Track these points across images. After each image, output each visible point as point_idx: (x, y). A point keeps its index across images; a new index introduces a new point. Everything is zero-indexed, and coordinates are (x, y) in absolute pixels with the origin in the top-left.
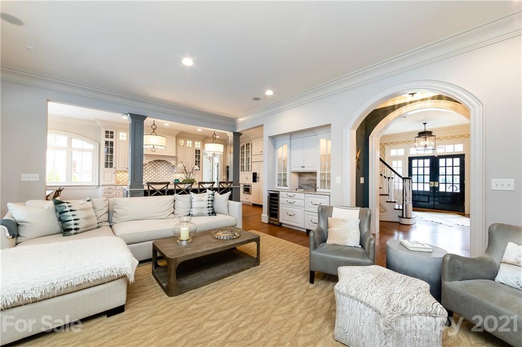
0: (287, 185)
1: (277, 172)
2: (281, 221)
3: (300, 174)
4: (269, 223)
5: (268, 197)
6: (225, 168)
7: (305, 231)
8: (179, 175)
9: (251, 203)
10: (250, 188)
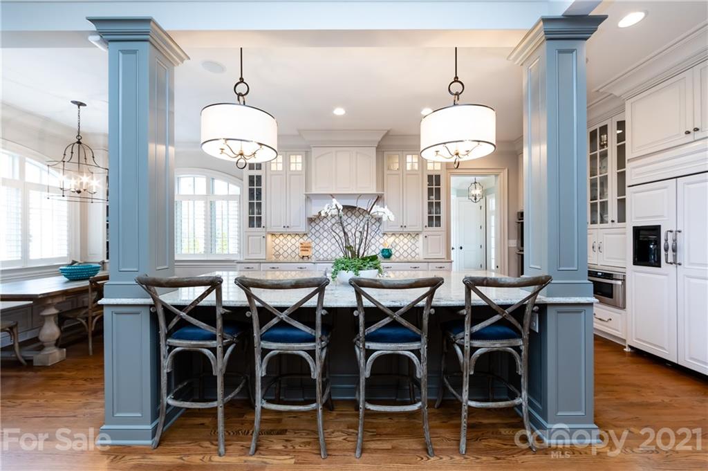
6: (514, 219)
8: (392, 238)
9: (624, 341)
10: (616, 285)
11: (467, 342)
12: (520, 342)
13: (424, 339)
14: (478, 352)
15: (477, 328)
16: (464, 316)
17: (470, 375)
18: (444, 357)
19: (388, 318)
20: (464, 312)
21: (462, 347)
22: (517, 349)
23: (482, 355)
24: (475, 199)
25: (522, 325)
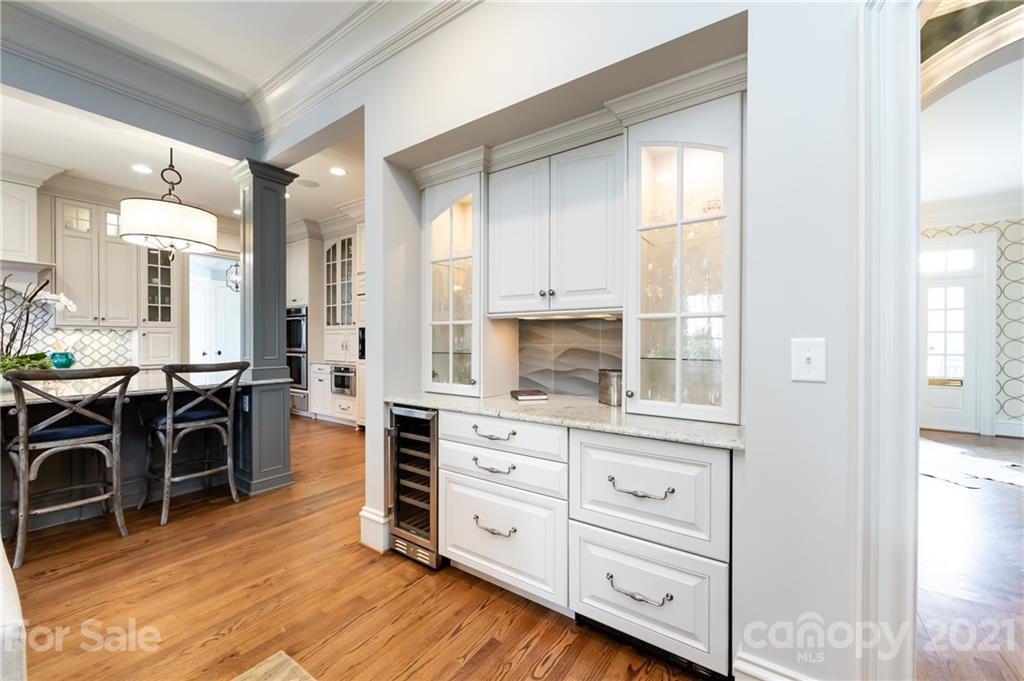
0: (474, 376)
1: (428, 321)
2: (445, 550)
3: (526, 329)
4: (393, 552)
5: (388, 432)
7: (574, 617)
8: (78, 336)
9: (355, 422)
10: (349, 377)
11: (169, 427)
12: (225, 419)
13: (116, 428)
14: (182, 434)
15: (180, 411)
16: (166, 402)
17: (173, 455)
18: (149, 453)
19: (66, 411)
20: (165, 398)
21: (164, 432)
22: (224, 425)
23: (186, 435)
24: (237, 287)
25: (228, 405)
